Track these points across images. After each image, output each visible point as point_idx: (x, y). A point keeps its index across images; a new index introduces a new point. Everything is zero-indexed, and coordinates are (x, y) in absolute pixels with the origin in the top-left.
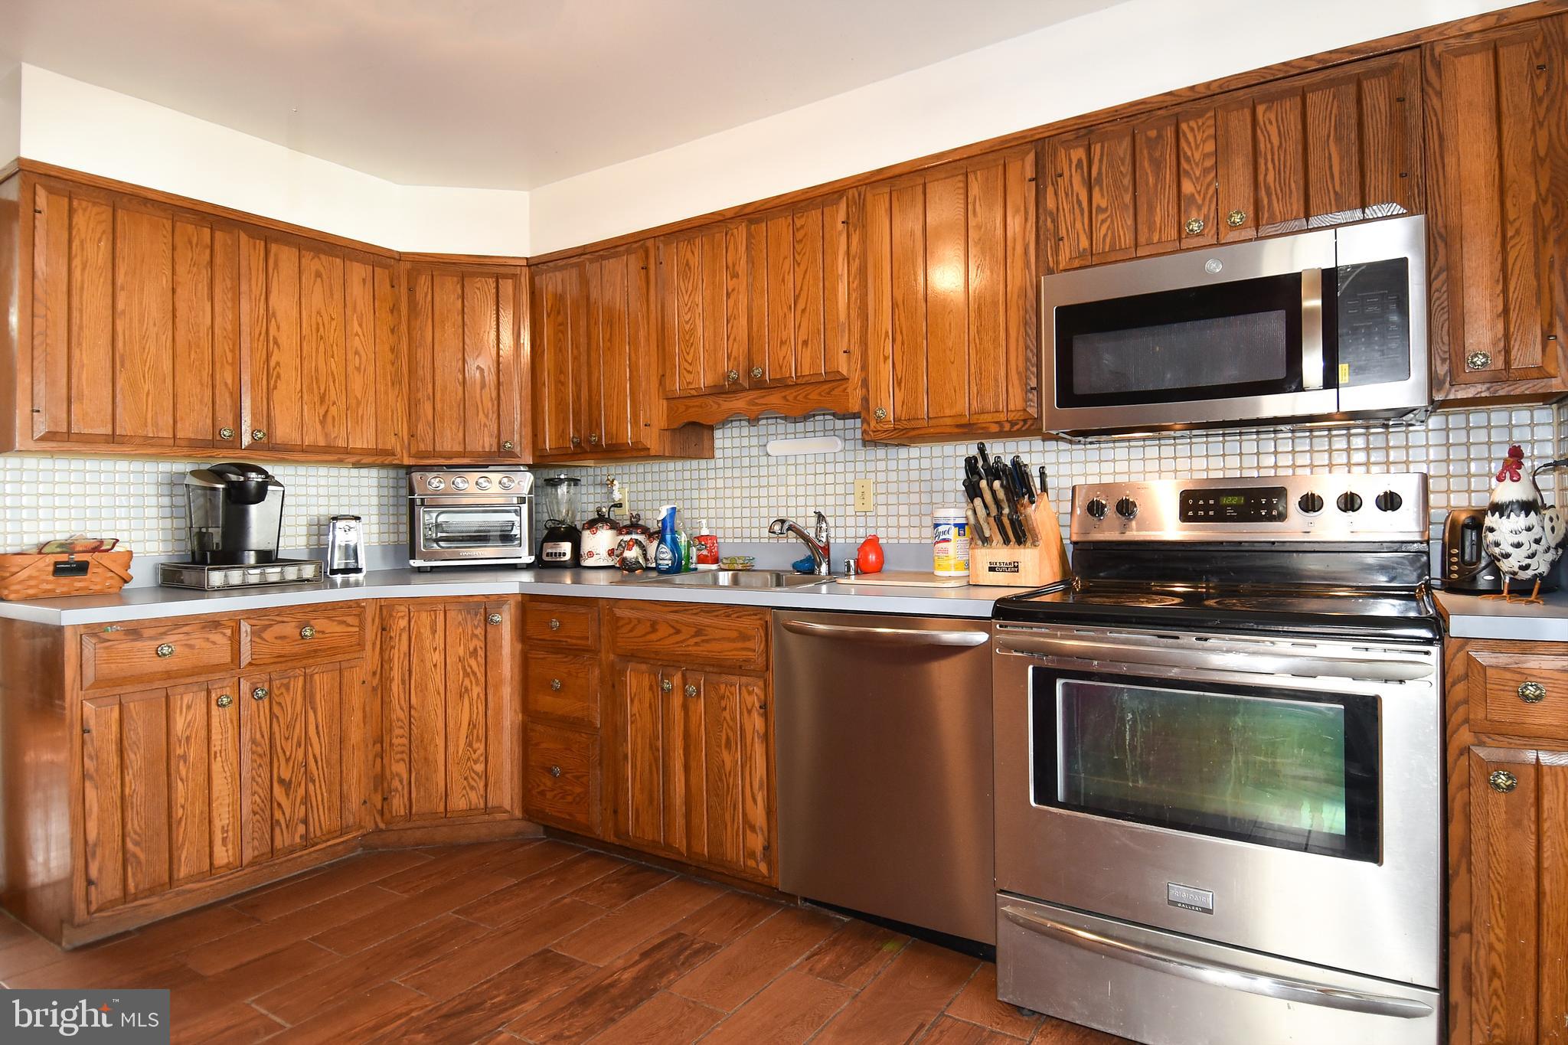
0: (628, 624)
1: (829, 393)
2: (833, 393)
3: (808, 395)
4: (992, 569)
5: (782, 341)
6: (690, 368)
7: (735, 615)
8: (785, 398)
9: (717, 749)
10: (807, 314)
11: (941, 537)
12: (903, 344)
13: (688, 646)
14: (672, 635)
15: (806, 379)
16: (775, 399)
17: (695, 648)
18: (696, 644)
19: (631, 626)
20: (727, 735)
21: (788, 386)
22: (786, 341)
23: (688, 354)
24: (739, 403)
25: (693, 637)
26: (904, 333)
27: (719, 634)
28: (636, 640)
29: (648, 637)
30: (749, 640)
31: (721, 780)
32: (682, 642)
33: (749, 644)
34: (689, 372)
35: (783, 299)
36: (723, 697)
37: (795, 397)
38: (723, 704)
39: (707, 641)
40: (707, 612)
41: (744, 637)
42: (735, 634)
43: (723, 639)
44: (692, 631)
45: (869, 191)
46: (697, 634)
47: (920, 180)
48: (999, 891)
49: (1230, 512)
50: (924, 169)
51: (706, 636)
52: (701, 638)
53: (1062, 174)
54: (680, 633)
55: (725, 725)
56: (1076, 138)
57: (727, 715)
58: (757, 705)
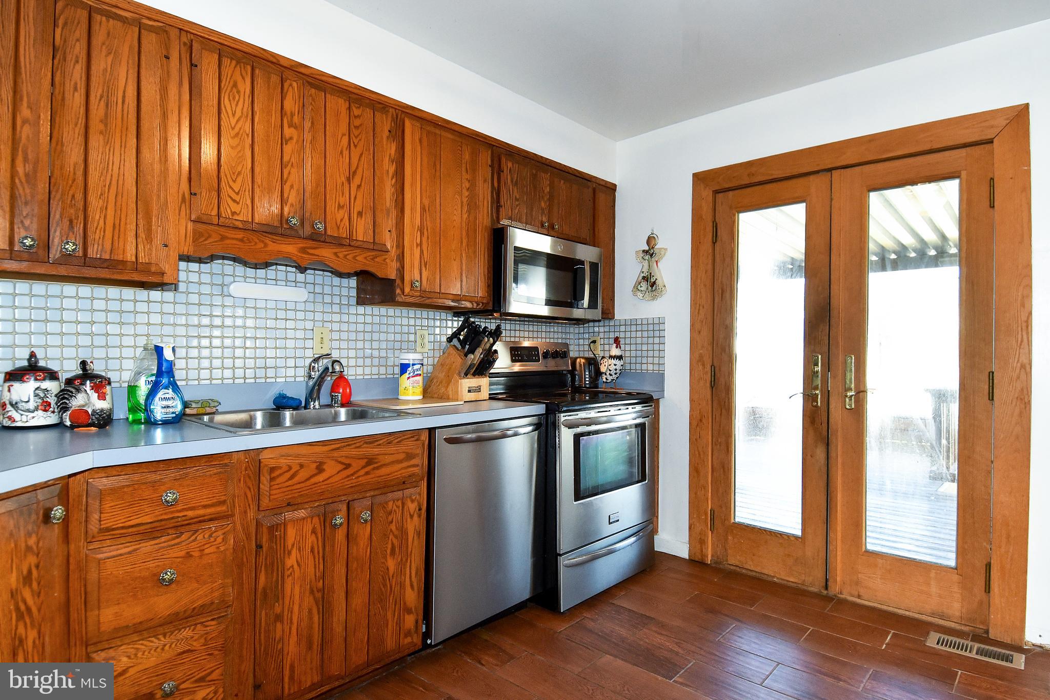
0: (287, 471)
1: (372, 259)
2: (376, 260)
3: (357, 256)
4: (469, 391)
5: (339, 205)
6: (237, 198)
7: (396, 441)
8: (336, 254)
9: (383, 560)
10: (362, 190)
11: (416, 373)
12: (428, 238)
13: (359, 477)
14: (341, 471)
15: (359, 243)
16: (326, 253)
17: (366, 477)
18: (367, 473)
19: (291, 472)
20: (393, 544)
21: (342, 245)
22: (343, 206)
23: (234, 181)
24: (291, 248)
25: (363, 467)
26: (429, 230)
27: (388, 459)
28: (298, 486)
29: (313, 480)
30: (414, 458)
31: (385, 585)
32: (352, 475)
33: (413, 462)
34: (234, 201)
35: (341, 170)
36: (390, 513)
37: (345, 256)
38: (390, 518)
39: (377, 468)
40: (370, 443)
41: (410, 456)
42: (402, 456)
43: (393, 463)
44: (363, 462)
45: (406, 119)
46: (368, 464)
47: (438, 131)
48: (560, 555)
49: (525, 358)
50: (440, 125)
51: (377, 463)
52: (372, 467)
53: (503, 171)
54: (349, 467)
55: (391, 537)
56: (506, 154)
57: (393, 527)
58: (417, 509)
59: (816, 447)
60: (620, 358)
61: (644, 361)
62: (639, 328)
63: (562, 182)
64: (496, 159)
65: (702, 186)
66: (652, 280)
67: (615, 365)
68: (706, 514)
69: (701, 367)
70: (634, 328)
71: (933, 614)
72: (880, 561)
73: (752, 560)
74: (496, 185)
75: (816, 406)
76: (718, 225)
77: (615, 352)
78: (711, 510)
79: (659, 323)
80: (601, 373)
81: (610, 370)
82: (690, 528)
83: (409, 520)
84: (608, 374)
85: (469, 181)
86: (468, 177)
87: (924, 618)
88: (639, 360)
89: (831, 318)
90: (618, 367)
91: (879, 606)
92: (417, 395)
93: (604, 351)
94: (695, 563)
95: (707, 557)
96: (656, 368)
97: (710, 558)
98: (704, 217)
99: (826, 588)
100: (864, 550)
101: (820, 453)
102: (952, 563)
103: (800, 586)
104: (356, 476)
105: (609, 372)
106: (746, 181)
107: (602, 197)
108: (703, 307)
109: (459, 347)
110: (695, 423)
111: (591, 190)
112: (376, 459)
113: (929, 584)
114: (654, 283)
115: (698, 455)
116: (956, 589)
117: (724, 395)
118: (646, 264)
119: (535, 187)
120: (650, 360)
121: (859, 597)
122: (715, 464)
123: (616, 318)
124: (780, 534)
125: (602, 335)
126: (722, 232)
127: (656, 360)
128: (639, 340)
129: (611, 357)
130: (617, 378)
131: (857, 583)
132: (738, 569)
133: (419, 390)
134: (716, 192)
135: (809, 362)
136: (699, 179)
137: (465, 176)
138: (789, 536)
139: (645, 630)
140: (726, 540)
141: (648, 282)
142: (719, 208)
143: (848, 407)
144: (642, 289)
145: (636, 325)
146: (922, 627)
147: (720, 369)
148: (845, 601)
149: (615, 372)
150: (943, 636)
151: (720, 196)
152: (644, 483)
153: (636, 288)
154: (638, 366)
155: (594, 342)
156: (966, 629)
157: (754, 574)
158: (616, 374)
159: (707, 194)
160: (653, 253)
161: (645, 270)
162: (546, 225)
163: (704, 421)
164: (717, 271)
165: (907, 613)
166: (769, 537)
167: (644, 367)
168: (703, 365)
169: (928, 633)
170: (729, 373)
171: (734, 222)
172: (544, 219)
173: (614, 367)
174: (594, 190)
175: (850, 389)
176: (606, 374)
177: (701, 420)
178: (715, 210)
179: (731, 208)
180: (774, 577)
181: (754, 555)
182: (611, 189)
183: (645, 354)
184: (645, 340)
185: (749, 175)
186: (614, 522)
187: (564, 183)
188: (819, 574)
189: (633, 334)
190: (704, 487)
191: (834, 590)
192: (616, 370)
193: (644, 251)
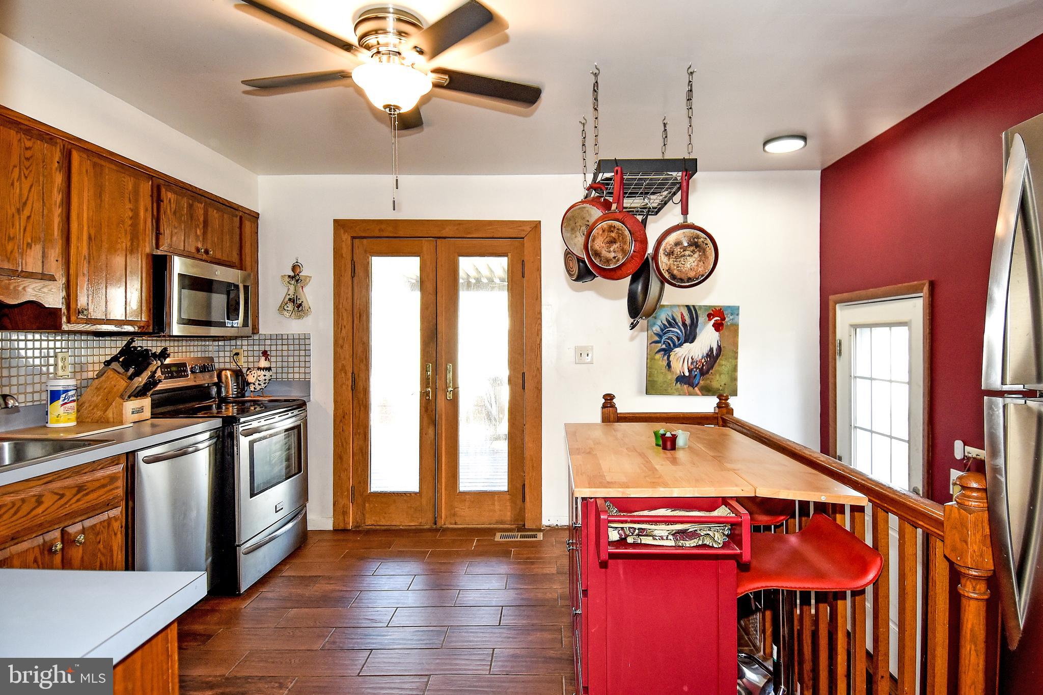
0: (12, 508)
1: (40, 290)
2: (45, 290)
3: (26, 287)
4: (133, 413)
5: (10, 236)
7: (99, 467)
10: (31, 221)
11: (71, 399)
12: (94, 266)
14: (57, 501)
17: (77, 504)
19: (15, 508)
20: (101, 561)
22: (14, 238)
25: (75, 495)
27: (96, 484)
28: (21, 520)
29: (34, 513)
30: (116, 481)
35: (12, 202)
36: (98, 534)
37: (15, 287)
38: (98, 539)
40: (77, 473)
41: (113, 480)
42: (107, 481)
43: (99, 488)
44: (74, 491)
45: (73, 150)
46: (79, 492)
47: (103, 163)
48: (239, 546)
49: (175, 374)
50: (104, 156)
51: (86, 490)
52: (82, 494)
53: (163, 201)
54: (63, 497)
55: (99, 555)
56: (165, 185)
57: (101, 546)
58: (120, 527)
59: (429, 428)
60: (269, 369)
61: (291, 370)
62: (285, 342)
63: (215, 211)
64: (155, 189)
65: (342, 231)
66: (299, 302)
67: (265, 376)
68: (348, 490)
69: (343, 375)
70: (279, 342)
71: (497, 522)
72: (468, 496)
73: (384, 518)
74: (155, 213)
75: (429, 399)
76: (356, 263)
77: (263, 363)
78: (352, 487)
79: (305, 339)
80: (248, 384)
81: (259, 381)
82: (334, 505)
83: (113, 537)
84: (256, 384)
85: (132, 211)
86: (130, 206)
87: (492, 526)
88: (285, 370)
89: (438, 339)
90: (267, 378)
91: (467, 526)
92: (72, 421)
93: (248, 362)
94: (339, 531)
95: (349, 524)
96: (302, 376)
97: (351, 524)
98: (344, 255)
99: (436, 524)
100: (458, 491)
101: (431, 431)
102: (505, 488)
103: (418, 527)
104: (69, 504)
105: (258, 382)
106: (377, 234)
107: (247, 225)
108: (345, 327)
109: (121, 370)
110: (338, 420)
111: (238, 218)
112: (85, 486)
113: (493, 504)
114: (300, 305)
115: (341, 445)
116: (508, 504)
117: (362, 395)
118: (292, 288)
119: (192, 217)
120: (296, 370)
121: (456, 524)
122: (355, 450)
123: (260, 333)
124: (405, 493)
125: (245, 348)
126: (359, 270)
127: (302, 370)
128: (285, 353)
129: (259, 369)
130: (265, 387)
131: (454, 515)
132: (374, 527)
133: (73, 416)
134: (353, 238)
135: (424, 369)
136: (339, 225)
137: (129, 206)
138: (410, 493)
139: (316, 585)
140: (364, 507)
141: (294, 303)
142: (356, 251)
143: (449, 399)
144: (288, 309)
145: (282, 339)
146: (491, 532)
147: (358, 376)
148: (448, 529)
149: (264, 381)
150: (503, 533)
151: (356, 241)
152: (300, 474)
153: (282, 308)
154: (285, 376)
155: (237, 354)
156: (513, 526)
157: (386, 527)
158: (265, 383)
159: (346, 237)
160: (299, 279)
161: (291, 292)
162: (202, 251)
163: (346, 417)
164: (355, 298)
165: (483, 526)
166: (396, 498)
167: (291, 376)
168: (346, 373)
169: (495, 534)
170: (366, 379)
171: (368, 263)
172: (200, 246)
173: (264, 378)
174: (241, 218)
175: (450, 387)
176: (254, 384)
177: (344, 417)
178: (353, 250)
179: (366, 251)
180: (400, 526)
181: (385, 513)
182: (255, 217)
183: (291, 364)
184: (291, 353)
185: (379, 230)
186: (279, 510)
187: (216, 213)
188: (430, 516)
189: (279, 347)
190: (346, 470)
191: (441, 523)
192: (265, 380)
193: (289, 276)
